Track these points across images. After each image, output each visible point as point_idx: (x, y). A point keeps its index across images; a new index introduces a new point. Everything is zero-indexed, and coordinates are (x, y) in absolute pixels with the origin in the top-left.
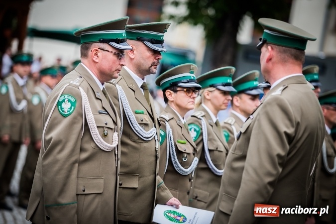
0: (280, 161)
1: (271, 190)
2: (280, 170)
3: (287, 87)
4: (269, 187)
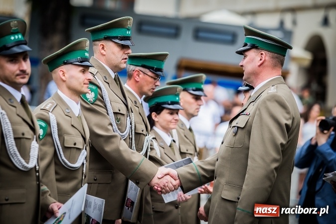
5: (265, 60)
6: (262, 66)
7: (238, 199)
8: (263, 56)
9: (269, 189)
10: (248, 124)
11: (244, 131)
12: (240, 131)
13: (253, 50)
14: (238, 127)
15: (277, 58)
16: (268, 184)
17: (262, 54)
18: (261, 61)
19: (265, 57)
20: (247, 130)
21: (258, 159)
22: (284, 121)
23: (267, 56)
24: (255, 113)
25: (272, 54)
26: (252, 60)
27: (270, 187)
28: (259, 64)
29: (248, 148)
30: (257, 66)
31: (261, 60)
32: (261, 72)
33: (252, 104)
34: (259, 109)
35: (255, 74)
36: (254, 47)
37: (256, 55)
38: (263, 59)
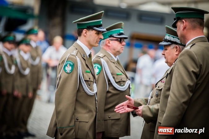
0: (191, 89)
1: (186, 107)
2: (191, 94)
3: (195, 44)
4: (184, 105)
13: (179, 21)
17: (183, 22)
22: (191, 69)
37: (181, 24)
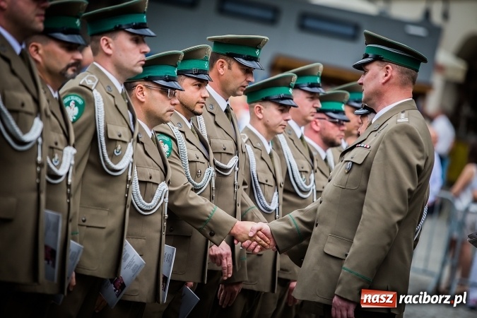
5: (391, 76)
6: (387, 84)
7: (346, 255)
8: (388, 70)
9: (387, 248)
10: (368, 159)
11: (361, 168)
12: (355, 168)
13: (377, 63)
14: (353, 163)
15: (407, 73)
16: (386, 240)
17: (387, 68)
18: (387, 78)
19: (392, 72)
20: (365, 168)
21: (376, 206)
22: (416, 161)
23: (394, 71)
24: (377, 147)
25: (401, 67)
26: (375, 76)
27: (389, 244)
28: (384, 81)
29: (364, 192)
30: (381, 84)
31: (386, 75)
32: (386, 91)
33: (374, 134)
34: (384, 143)
35: (379, 94)
36: (377, 58)
37: (380, 70)
38: (389, 75)
